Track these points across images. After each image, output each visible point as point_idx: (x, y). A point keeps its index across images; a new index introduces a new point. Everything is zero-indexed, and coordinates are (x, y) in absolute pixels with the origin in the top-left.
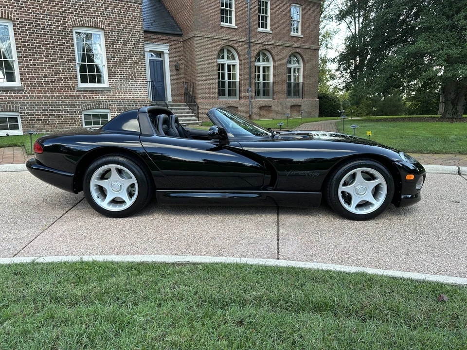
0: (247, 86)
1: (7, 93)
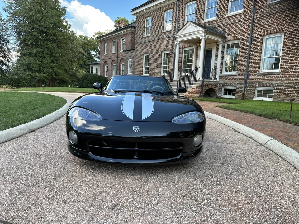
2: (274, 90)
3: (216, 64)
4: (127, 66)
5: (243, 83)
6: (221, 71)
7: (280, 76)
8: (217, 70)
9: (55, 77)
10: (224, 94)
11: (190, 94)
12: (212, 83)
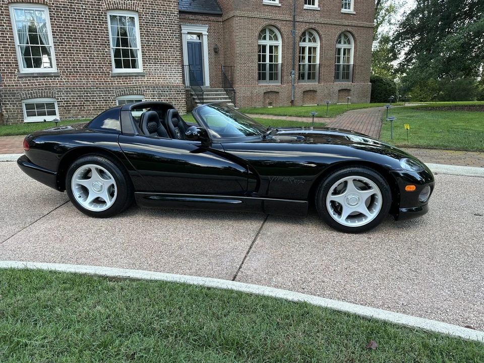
0: (290, 69)
1: (45, 79)
2: (58, 102)
7: (61, 79)
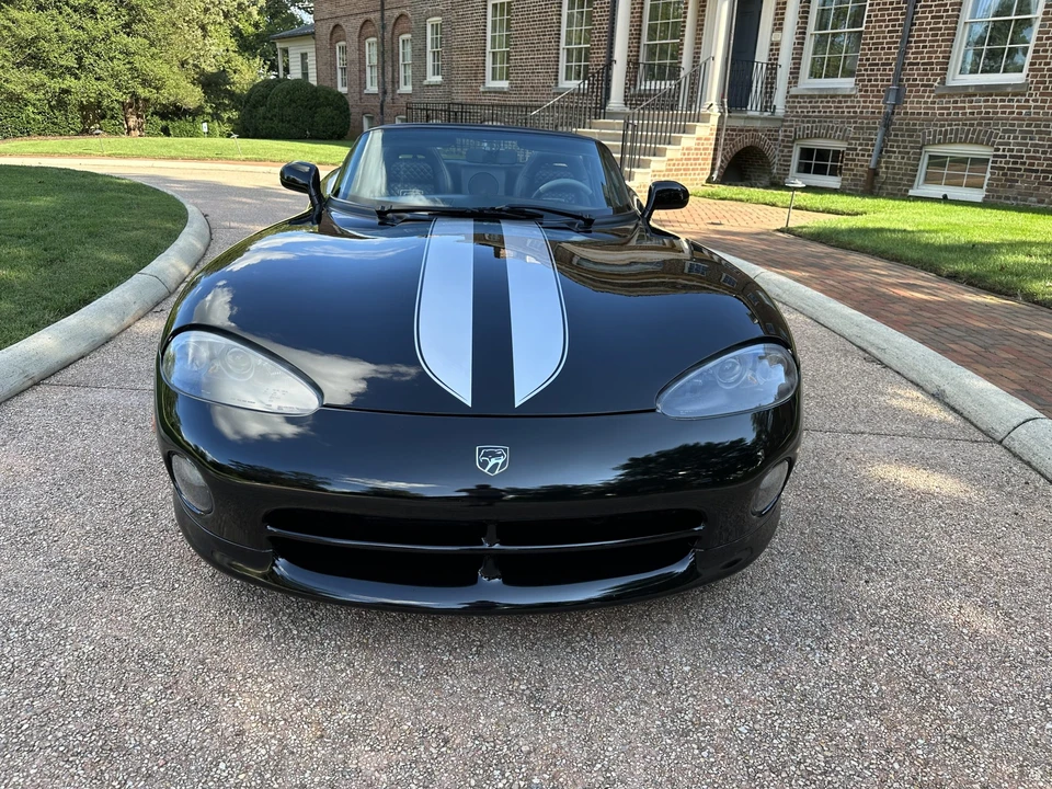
2: (995, 156)
3: (777, 44)
4: (421, 47)
5: (876, 129)
6: (795, 73)
7: (1027, 101)
8: (779, 70)
9: (143, 92)
10: (799, 171)
11: (671, 170)
12: (758, 124)
